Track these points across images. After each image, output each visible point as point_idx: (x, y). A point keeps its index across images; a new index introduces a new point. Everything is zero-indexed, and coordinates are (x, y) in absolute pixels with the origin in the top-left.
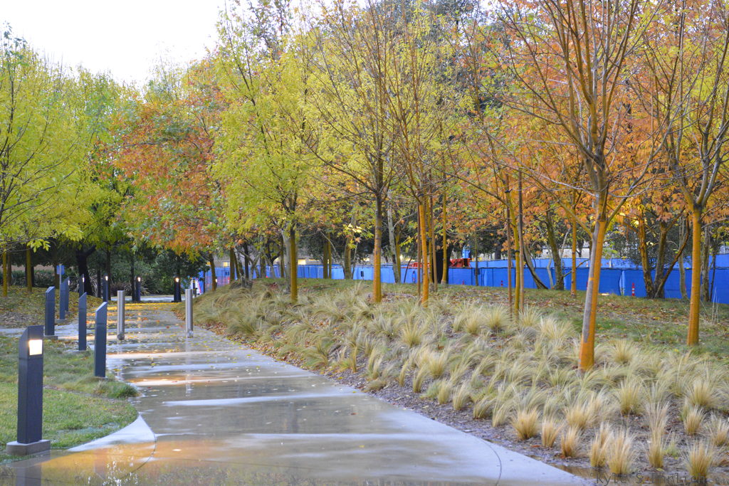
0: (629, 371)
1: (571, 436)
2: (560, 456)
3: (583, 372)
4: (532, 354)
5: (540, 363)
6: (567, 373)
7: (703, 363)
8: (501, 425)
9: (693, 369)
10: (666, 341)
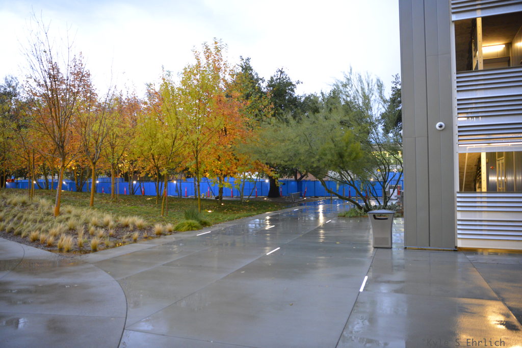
0: (71, 216)
1: (51, 239)
2: (47, 246)
3: (55, 217)
4: (37, 211)
5: (40, 214)
6: (50, 217)
7: (95, 212)
8: (25, 237)
9: (92, 214)
10: (83, 205)
